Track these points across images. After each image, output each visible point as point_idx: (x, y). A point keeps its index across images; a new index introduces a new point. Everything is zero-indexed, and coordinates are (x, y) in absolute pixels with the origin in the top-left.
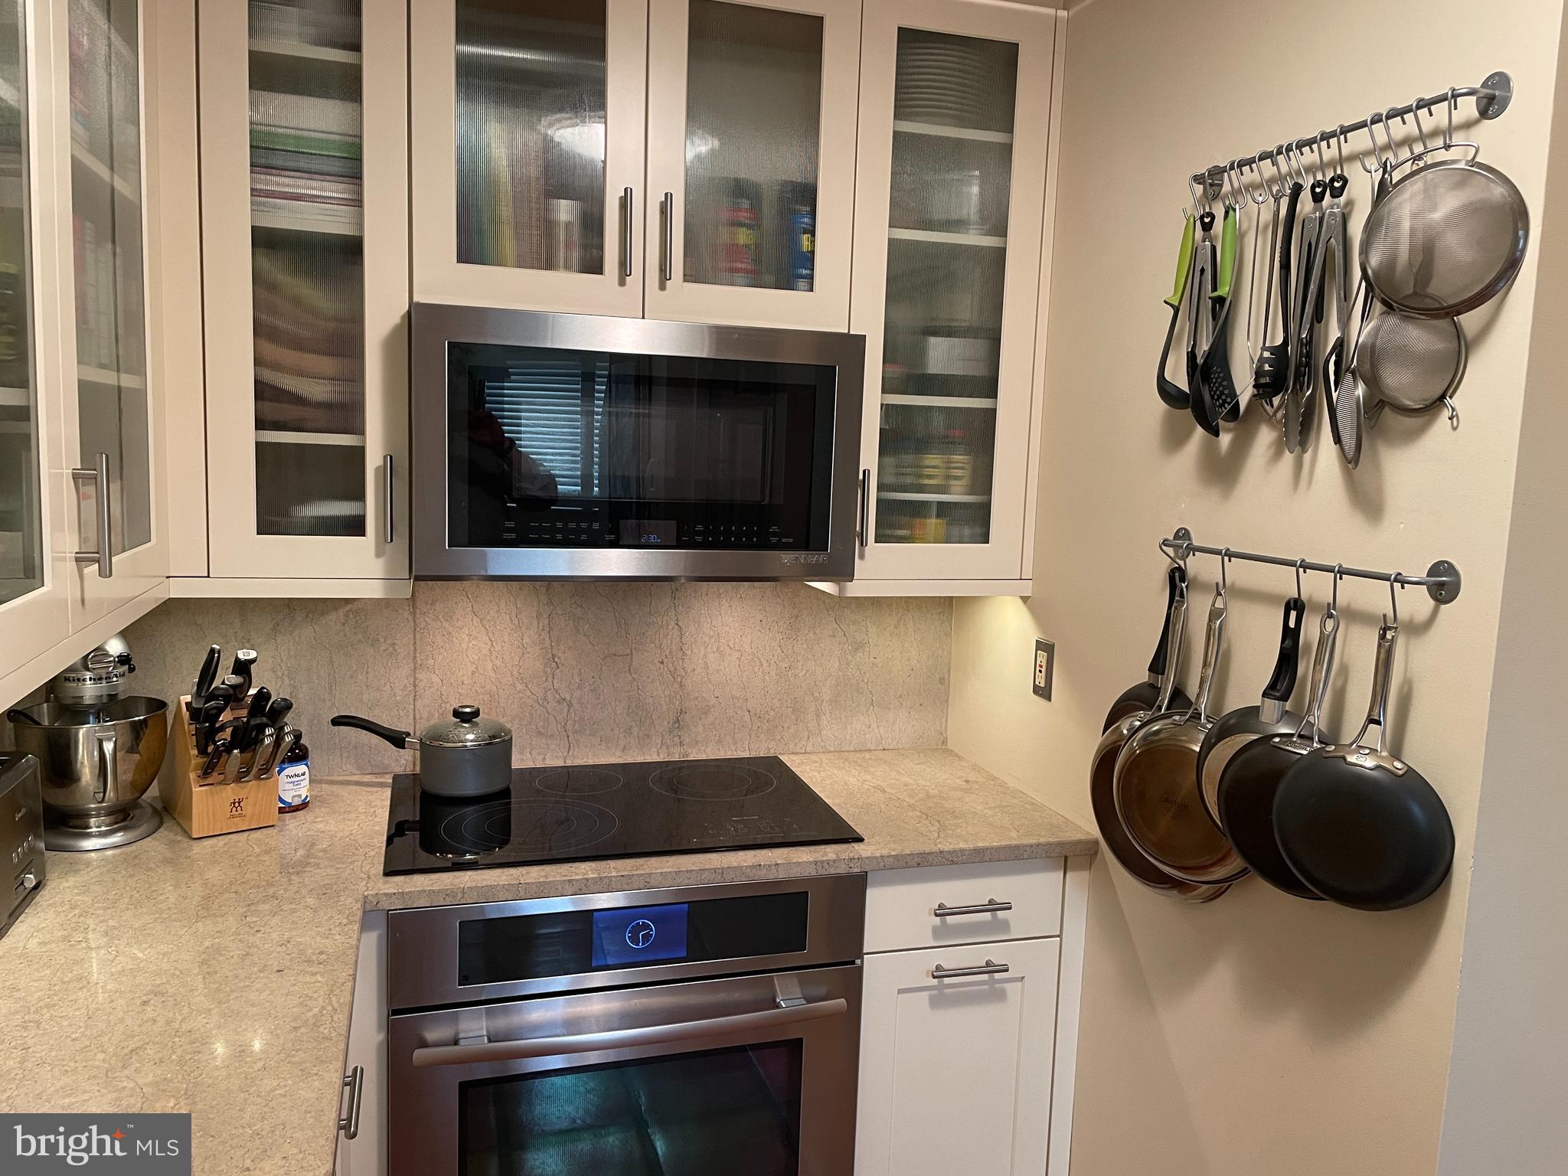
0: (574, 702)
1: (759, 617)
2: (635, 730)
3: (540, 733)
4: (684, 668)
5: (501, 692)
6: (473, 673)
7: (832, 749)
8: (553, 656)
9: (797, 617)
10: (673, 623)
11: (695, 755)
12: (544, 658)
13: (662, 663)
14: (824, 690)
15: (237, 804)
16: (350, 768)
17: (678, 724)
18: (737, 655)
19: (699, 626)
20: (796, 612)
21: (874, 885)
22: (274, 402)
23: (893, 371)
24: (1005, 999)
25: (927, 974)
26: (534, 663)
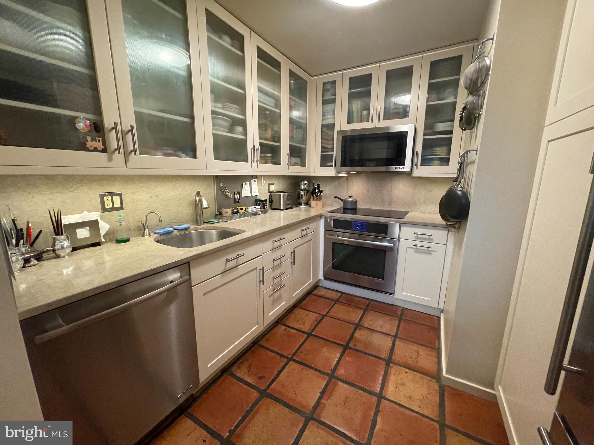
0: (371, 198)
1: (408, 184)
2: (382, 204)
3: (366, 203)
4: (392, 194)
6: (356, 192)
7: (422, 212)
9: (415, 183)
10: (390, 185)
11: (393, 210)
13: (388, 192)
14: (421, 200)
15: (317, 204)
17: (390, 203)
18: (402, 192)
21: (402, 226)
22: (323, 149)
23: (428, 131)
24: (431, 254)
25: (413, 245)
26: (365, 191)
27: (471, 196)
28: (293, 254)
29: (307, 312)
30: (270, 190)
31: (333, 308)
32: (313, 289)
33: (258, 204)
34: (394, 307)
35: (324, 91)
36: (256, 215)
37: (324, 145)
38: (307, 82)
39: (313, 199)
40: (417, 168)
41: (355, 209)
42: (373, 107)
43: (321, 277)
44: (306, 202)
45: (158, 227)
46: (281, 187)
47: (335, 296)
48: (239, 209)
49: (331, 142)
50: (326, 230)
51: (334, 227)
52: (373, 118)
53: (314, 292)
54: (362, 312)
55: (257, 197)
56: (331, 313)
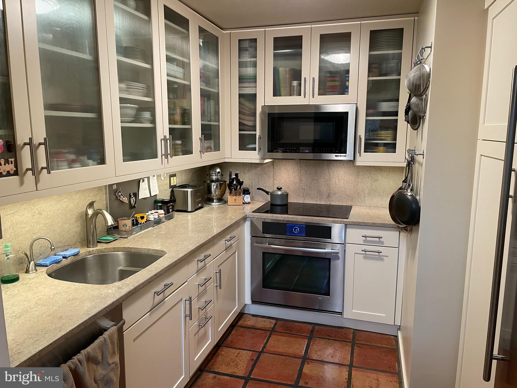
0: (305, 189)
1: (349, 172)
2: (319, 197)
3: (298, 196)
4: (330, 183)
5: (290, 186)
6: (285, 181)
7: (368, 206)
8: (301, 179)
9: (359, 172)
10: (328, 173)
11: (333, 204)
12: (299, 179)
13: (325, 182)
14: (366, 191)
15: (235, 200)
16: (261, 199)
17: (329, 196)
18: (343, 181)
19: (334, 173)
20: (358, 171)
21: (348, 228)
22: (242, 126)
23: (371, 111)
24: (383, 260)
25: (362, 251)
26: (297, 180)
27: (421, 202)
28: (218, 274)
29: (238, 351)
30: (172, 185)
31: (270, 340)
32: (238, 319)
33: (159, 208)
34: (344, 330)
35: (241, 50)
36: (159, 224)
37: (242, 121)
38: (217, 38)
39: (231, 193)
40: (360, 156)
41: (286, 205)
42: (305, 79)
43: (248, 300)
44: (219, 197)
45: (41, 257)
46: (184, 178)
47: (269, 324)
48: (139, 217)
49: (252, 118)
50: (252, 236)
51: (263, 233)
52: (306, 92)
53: (240, 323)
54: (307, 341)
55: (156, 197)
56: (268, 347)
